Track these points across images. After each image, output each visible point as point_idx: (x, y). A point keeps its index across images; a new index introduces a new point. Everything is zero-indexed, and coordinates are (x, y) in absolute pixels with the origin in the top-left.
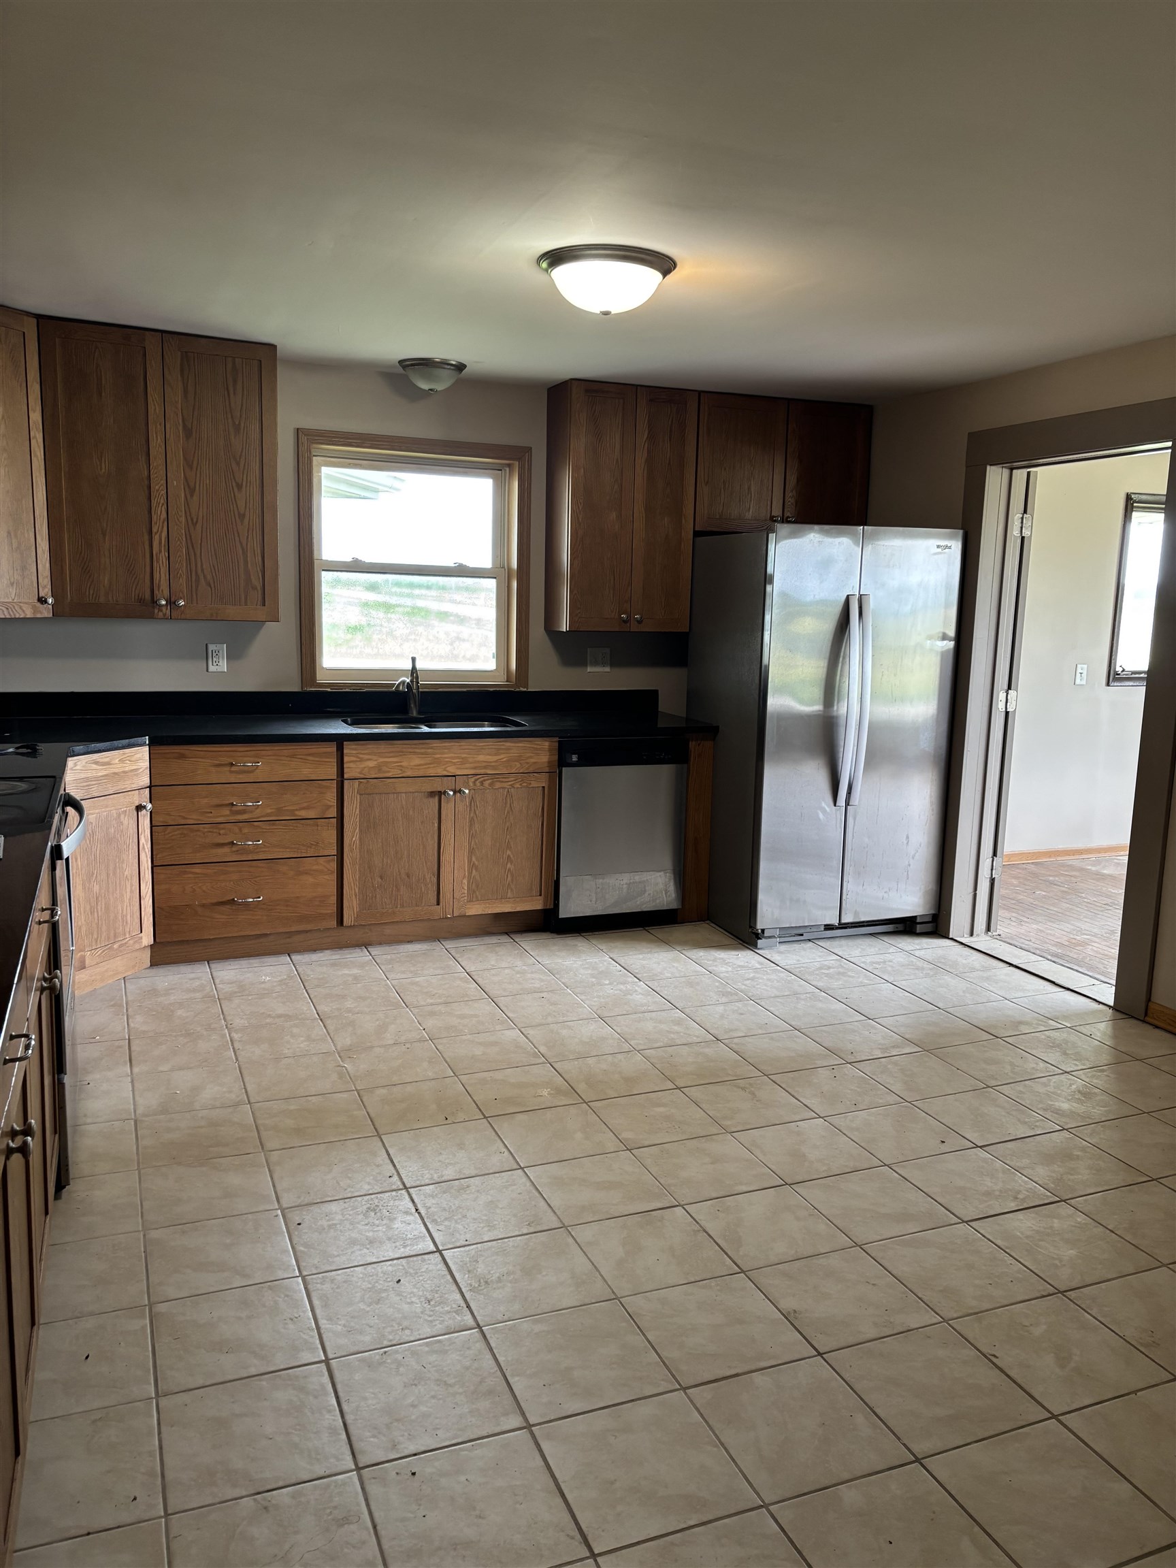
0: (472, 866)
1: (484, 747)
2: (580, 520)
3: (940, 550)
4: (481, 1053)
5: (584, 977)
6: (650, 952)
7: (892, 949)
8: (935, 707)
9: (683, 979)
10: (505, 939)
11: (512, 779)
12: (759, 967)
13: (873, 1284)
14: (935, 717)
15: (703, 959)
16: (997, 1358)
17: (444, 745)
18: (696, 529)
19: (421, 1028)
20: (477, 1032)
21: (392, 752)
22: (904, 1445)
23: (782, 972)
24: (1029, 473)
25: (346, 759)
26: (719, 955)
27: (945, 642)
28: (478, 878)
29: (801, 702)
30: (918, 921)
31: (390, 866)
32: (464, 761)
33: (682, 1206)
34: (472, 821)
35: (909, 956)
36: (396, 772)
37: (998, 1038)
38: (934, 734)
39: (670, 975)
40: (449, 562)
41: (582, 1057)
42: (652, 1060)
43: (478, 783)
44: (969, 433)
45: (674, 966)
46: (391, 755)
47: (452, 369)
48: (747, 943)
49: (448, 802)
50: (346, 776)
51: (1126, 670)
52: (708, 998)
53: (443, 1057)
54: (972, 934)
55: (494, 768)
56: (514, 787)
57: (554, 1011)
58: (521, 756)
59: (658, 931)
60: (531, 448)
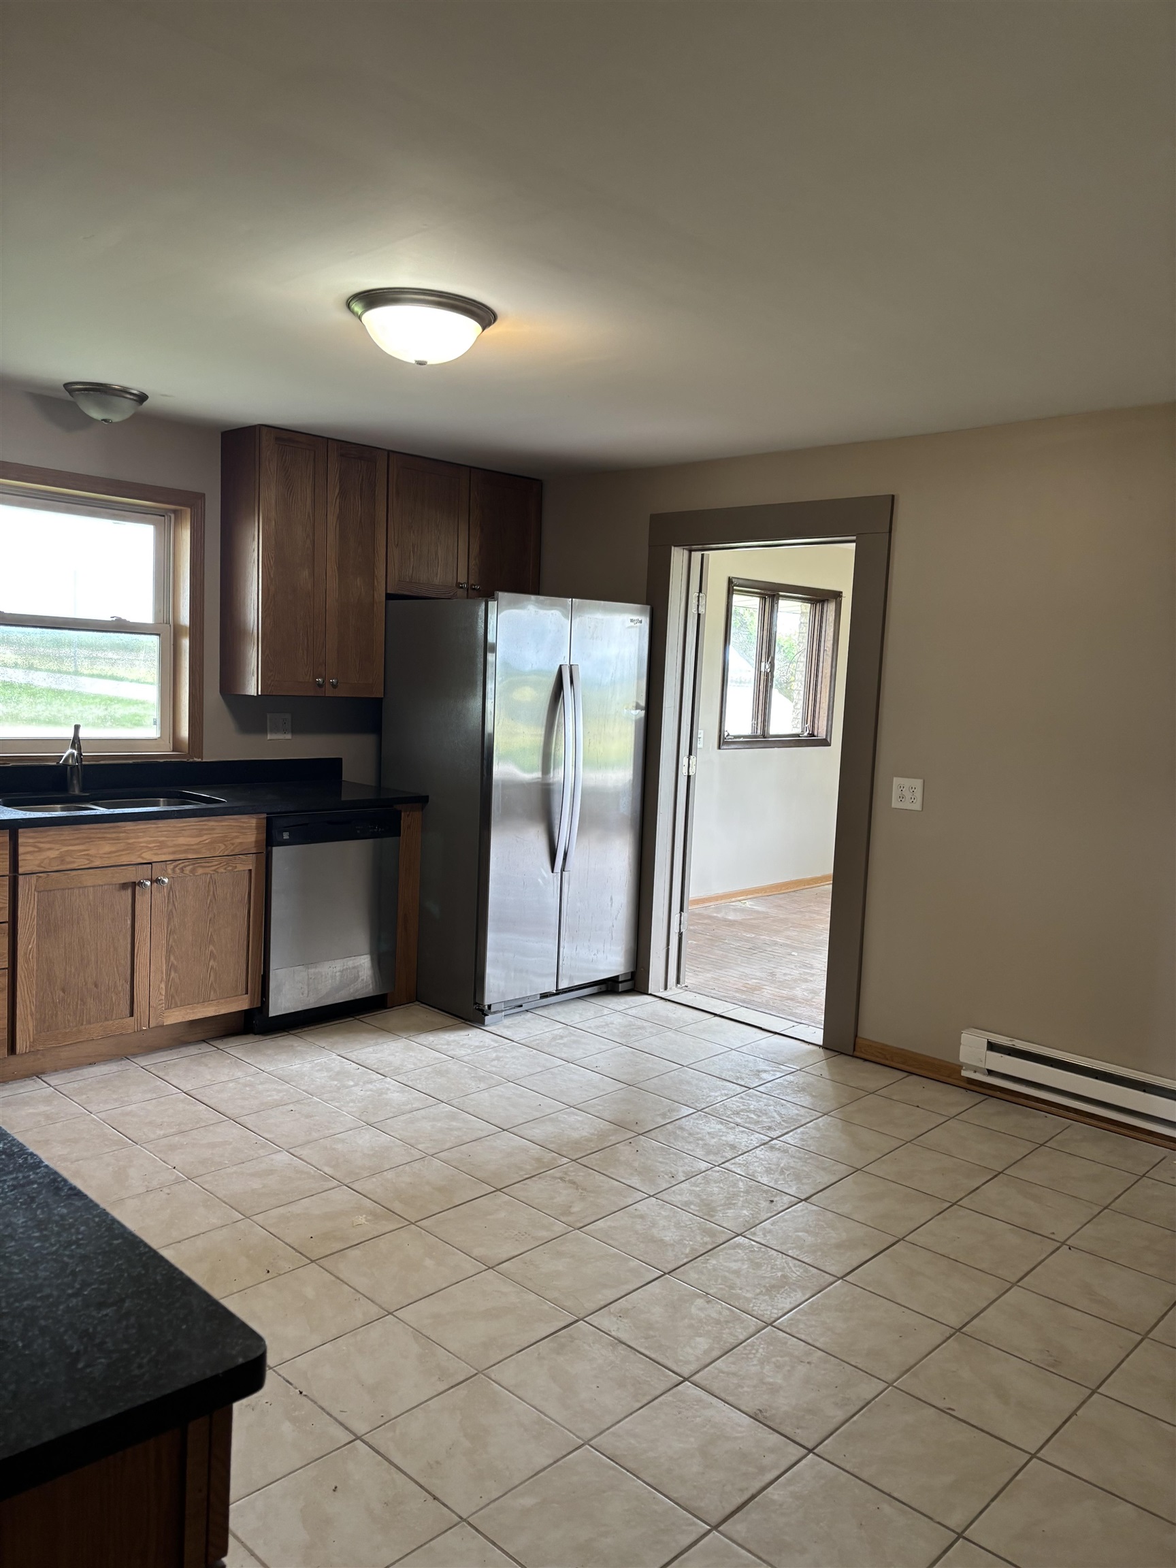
0: (171, 967)
1: (185, 828)
2: (272, 576)
3: (632, 624)
4: (261, 1186)
5: (323, 1081)
6: (376, 1044)
7: (606, 1011)
8: (632, 772)
9: (429, 1069)
10: (205, 1048)
11: (216, 863)
12: (496, 1045)
13: (808, 1363)
14: (631, 782)
15: (437, 1045)
16: (953, 1410)
17: (138, 827)
18: (388, 592)
19: (170, 1167)
20: (240, 1161)
21: (78, 839)
22: (939, 1523)
23: (520, 1048)
24: (703, 555)
25: (21, 850)
26: (449, 1037)
27: (638, 711)
28: (177, 980)
29: (524, 770)
30: (620, 980)
31: (74, 975)
32: (162, 845)
33: (582, 1319)
34: (170, 917)
35: (625, 1017)
36: (82, 862)
37: (750, 1089)
38: (631, 798)
39: (413, 1066)
40: (105, 616)
41: (376, 1172)
42: (454, 1164)
43: (177, 870)
44: (651, 515)
45: (411, 1056)
46: (77, 842)
47: (135, 400)
48: (469, 1021)
49: (143, 894)
50: (21, 870)
51: (731, 734)
52: (467, 1086)
53: (217, 1198)
54: (666, 988)
55: (195, 851)
56: (218, 872)
57: (314, 1125)
58: (226, 837)
59: (368, 1018)
60: (204, 494)
